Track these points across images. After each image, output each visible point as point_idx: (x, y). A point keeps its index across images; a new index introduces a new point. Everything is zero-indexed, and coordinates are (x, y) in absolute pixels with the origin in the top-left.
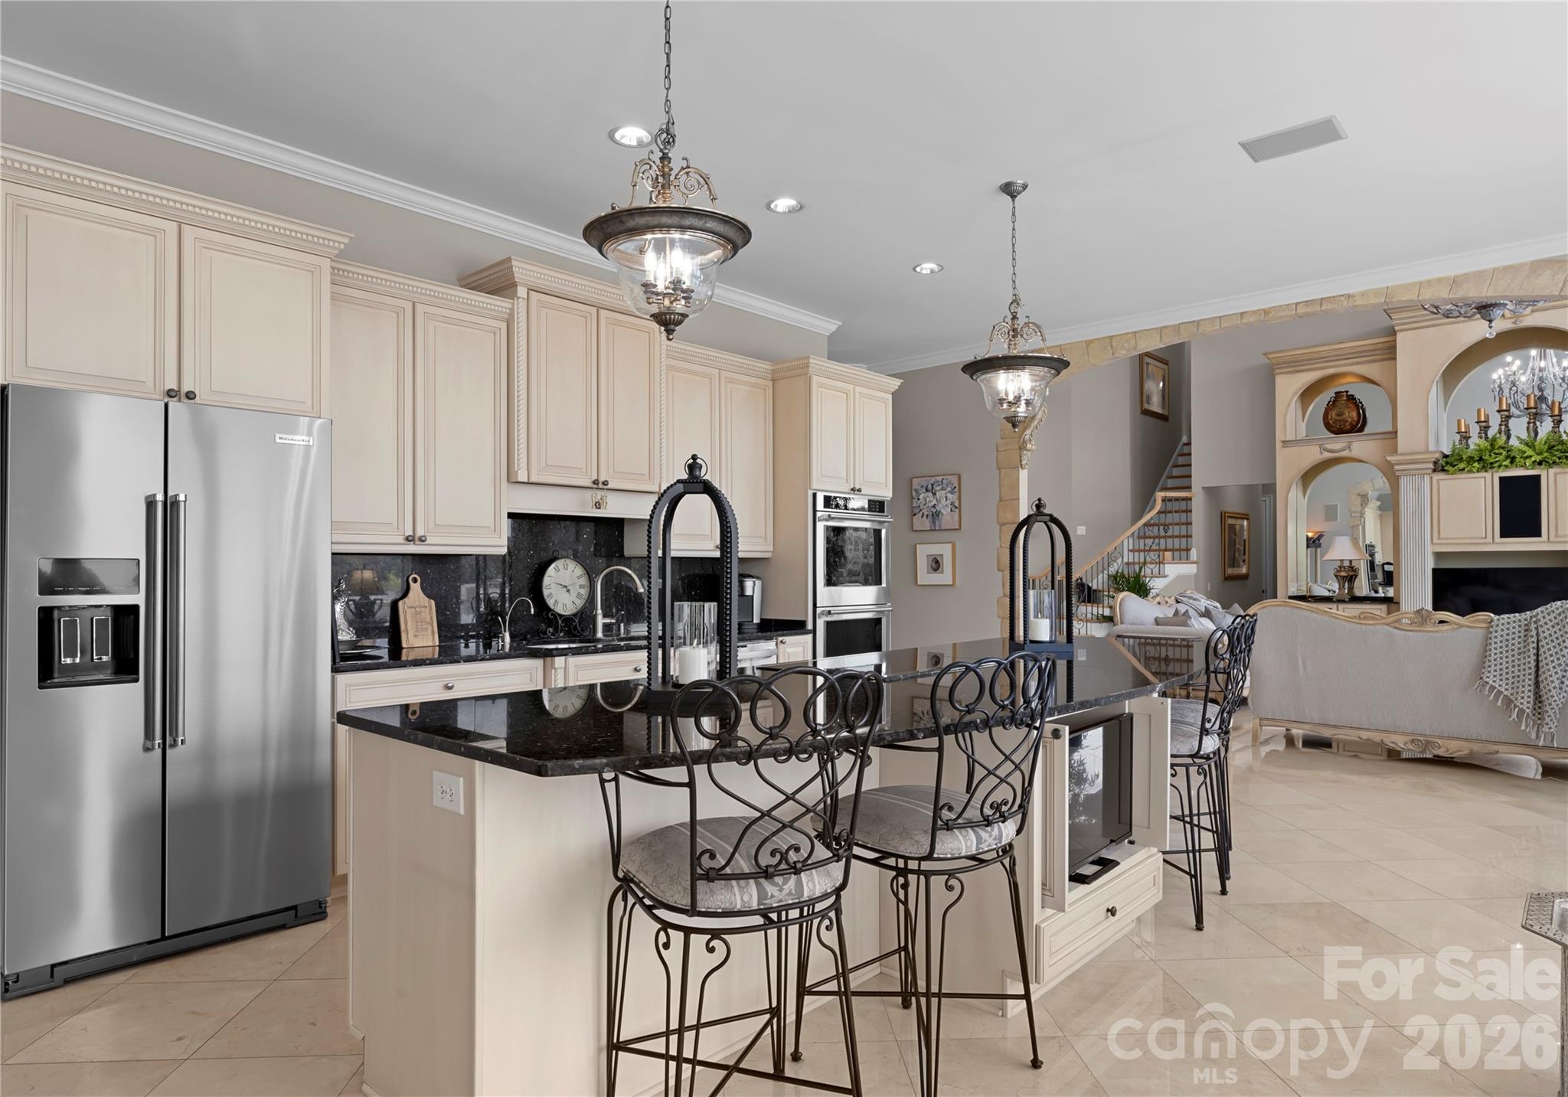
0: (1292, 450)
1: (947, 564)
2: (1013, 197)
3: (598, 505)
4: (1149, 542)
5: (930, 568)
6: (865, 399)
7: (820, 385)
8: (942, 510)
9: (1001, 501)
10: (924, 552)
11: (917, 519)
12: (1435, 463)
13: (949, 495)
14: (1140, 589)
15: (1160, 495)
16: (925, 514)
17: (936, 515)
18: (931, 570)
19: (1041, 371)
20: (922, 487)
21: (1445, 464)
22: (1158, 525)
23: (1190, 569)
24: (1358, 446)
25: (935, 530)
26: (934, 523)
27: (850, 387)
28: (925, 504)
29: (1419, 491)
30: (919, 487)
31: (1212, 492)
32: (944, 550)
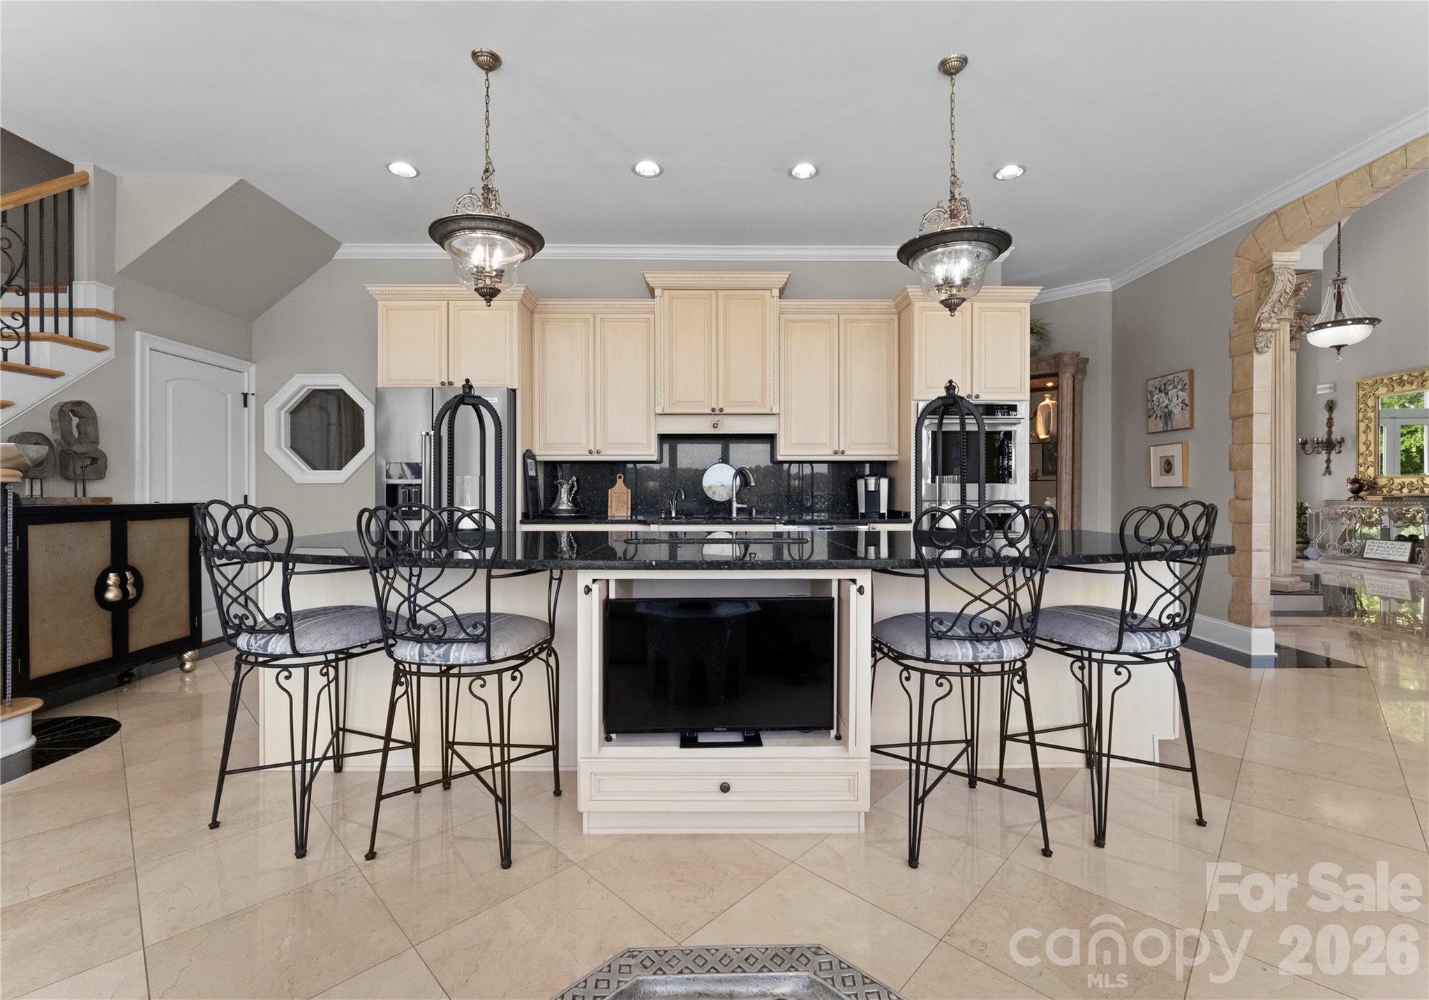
1: (1178, 466)
3: (716, 426)
5: (1163, 470)
6: (986, 313)
7: (924, 309)
8: (1174, 411)
9: (1234, 392)
10: (1156, 454)
11: (1152, 421)
13: (1181, 393)
16: (1159, 415)
17: (1168, 416)
18: (1164, 472)
20: (1156, 388)
25: (1167, 431)
26: (1166, 424)
28: (1158, 406)
30: (1153, 389)
32: (1175, 451)
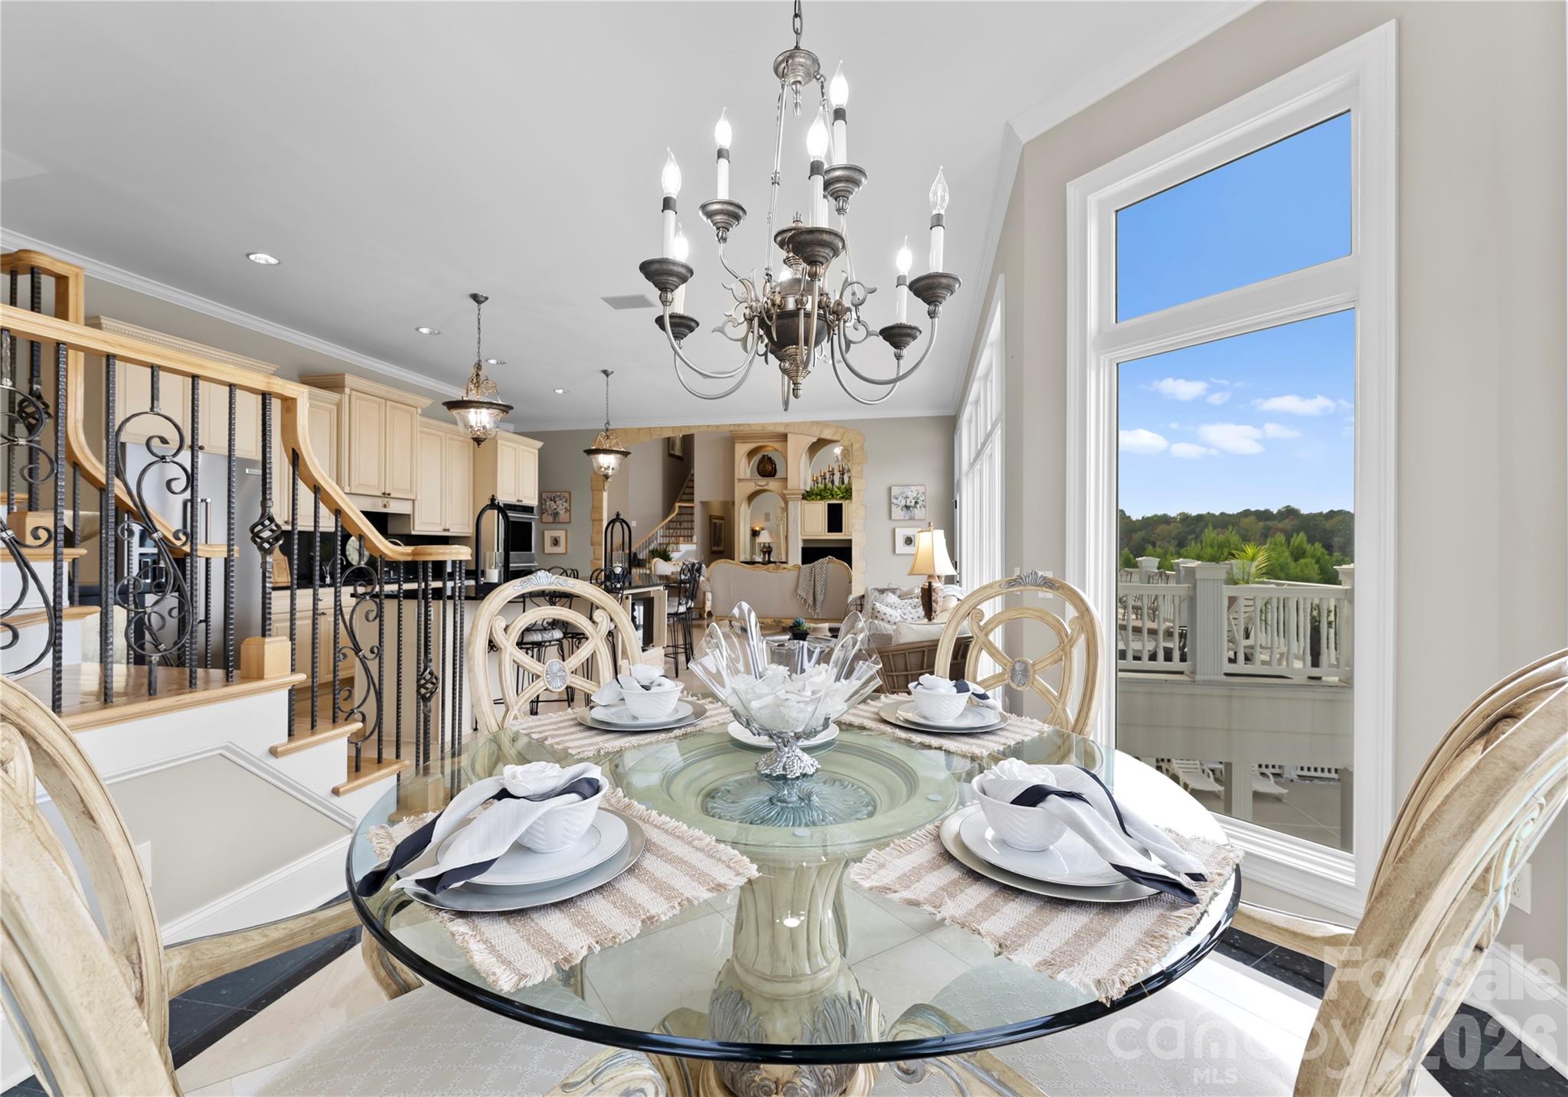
0: (742, 484)
1: (562, 542)
2: (607, 376)
3: (385, 506)
4: (671, 531)
6: (525, 454)
7: (502, 445)
8: (560, 512)
10: (549, 535)
11: (545, 516)
12: (803, 495)
13: (564, 503)
14: (666, 558)
15: (677, 505)
16: (552, 514)
17: (556, 514)
18: (553, 544)
19: (618, 456)
20: (548, 498)
21: (807, 496)
22: (676, 522)
23: (692, 547)
24: (772, 484)
25: (555, 522)
26: (555, 518)
27: (517, 446)
28: (552, 508)
29: (796, 508)
30: (546, 498)
31: (705, 504)
32: (560, 534)
